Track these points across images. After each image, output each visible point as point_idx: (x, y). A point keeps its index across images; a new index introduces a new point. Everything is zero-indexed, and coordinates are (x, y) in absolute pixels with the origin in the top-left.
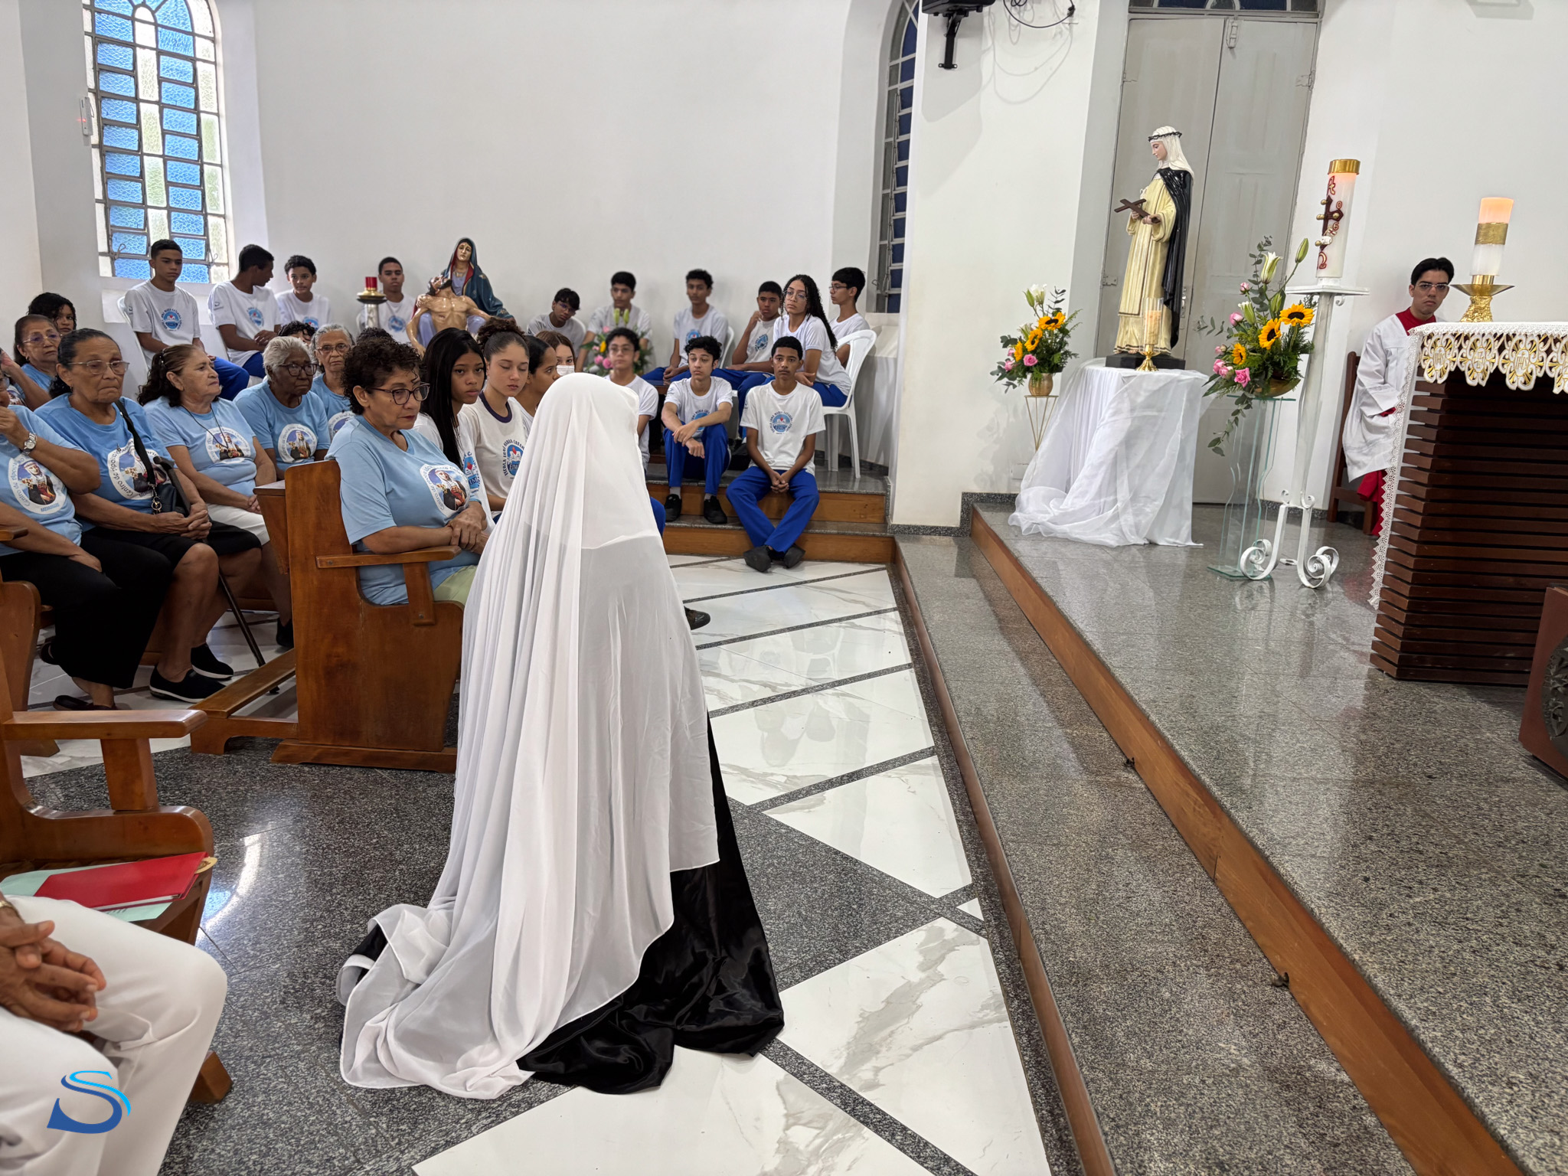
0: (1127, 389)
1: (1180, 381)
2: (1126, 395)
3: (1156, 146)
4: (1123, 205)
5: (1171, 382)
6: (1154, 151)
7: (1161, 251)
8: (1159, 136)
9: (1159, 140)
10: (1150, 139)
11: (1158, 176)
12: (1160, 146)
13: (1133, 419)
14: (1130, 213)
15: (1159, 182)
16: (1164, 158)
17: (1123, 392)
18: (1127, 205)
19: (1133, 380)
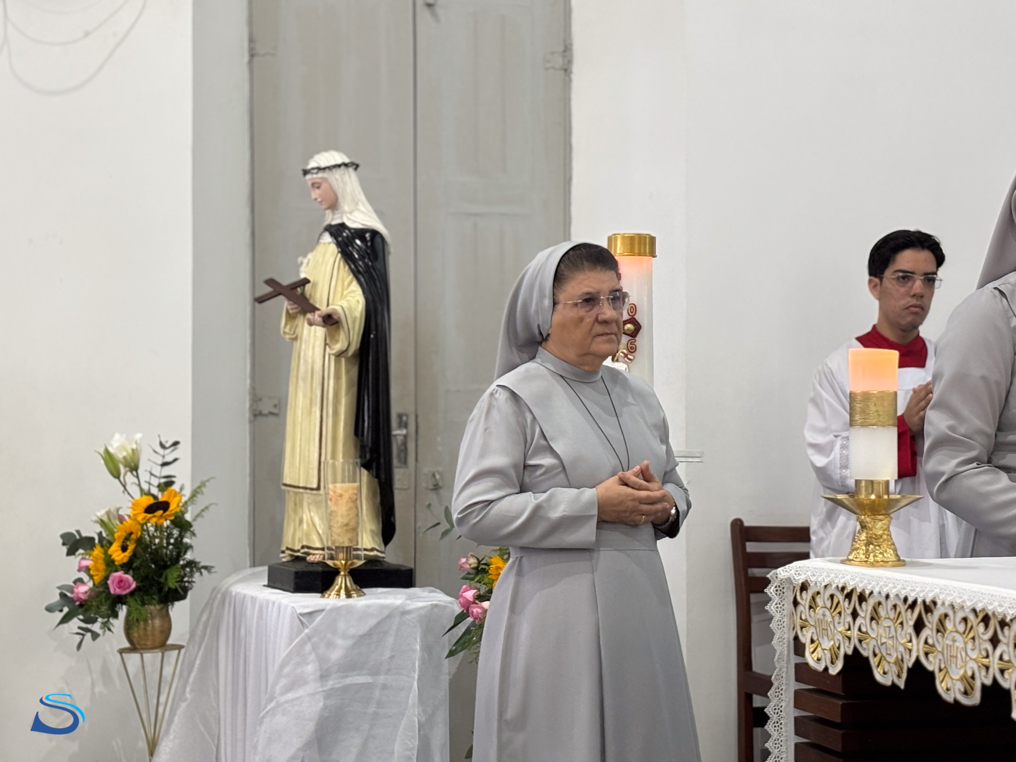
0: (309, 638)
1: (405, 613)
2: (308, 647)
3: (316, 185)
4: (268, 289)
5: (389, 616)
6: (315, 194)
7: (348, 372)
8: (319, 169)
9: (320, 175)
10: (306, 172)
11: (327, 238)
12: (324, 186)
13: (328, 695)
14: (284, 304)
15: (328, 248)
16: (334, 206)
17: (302, 644)
18: (277, 289)
19: (319, 618)
